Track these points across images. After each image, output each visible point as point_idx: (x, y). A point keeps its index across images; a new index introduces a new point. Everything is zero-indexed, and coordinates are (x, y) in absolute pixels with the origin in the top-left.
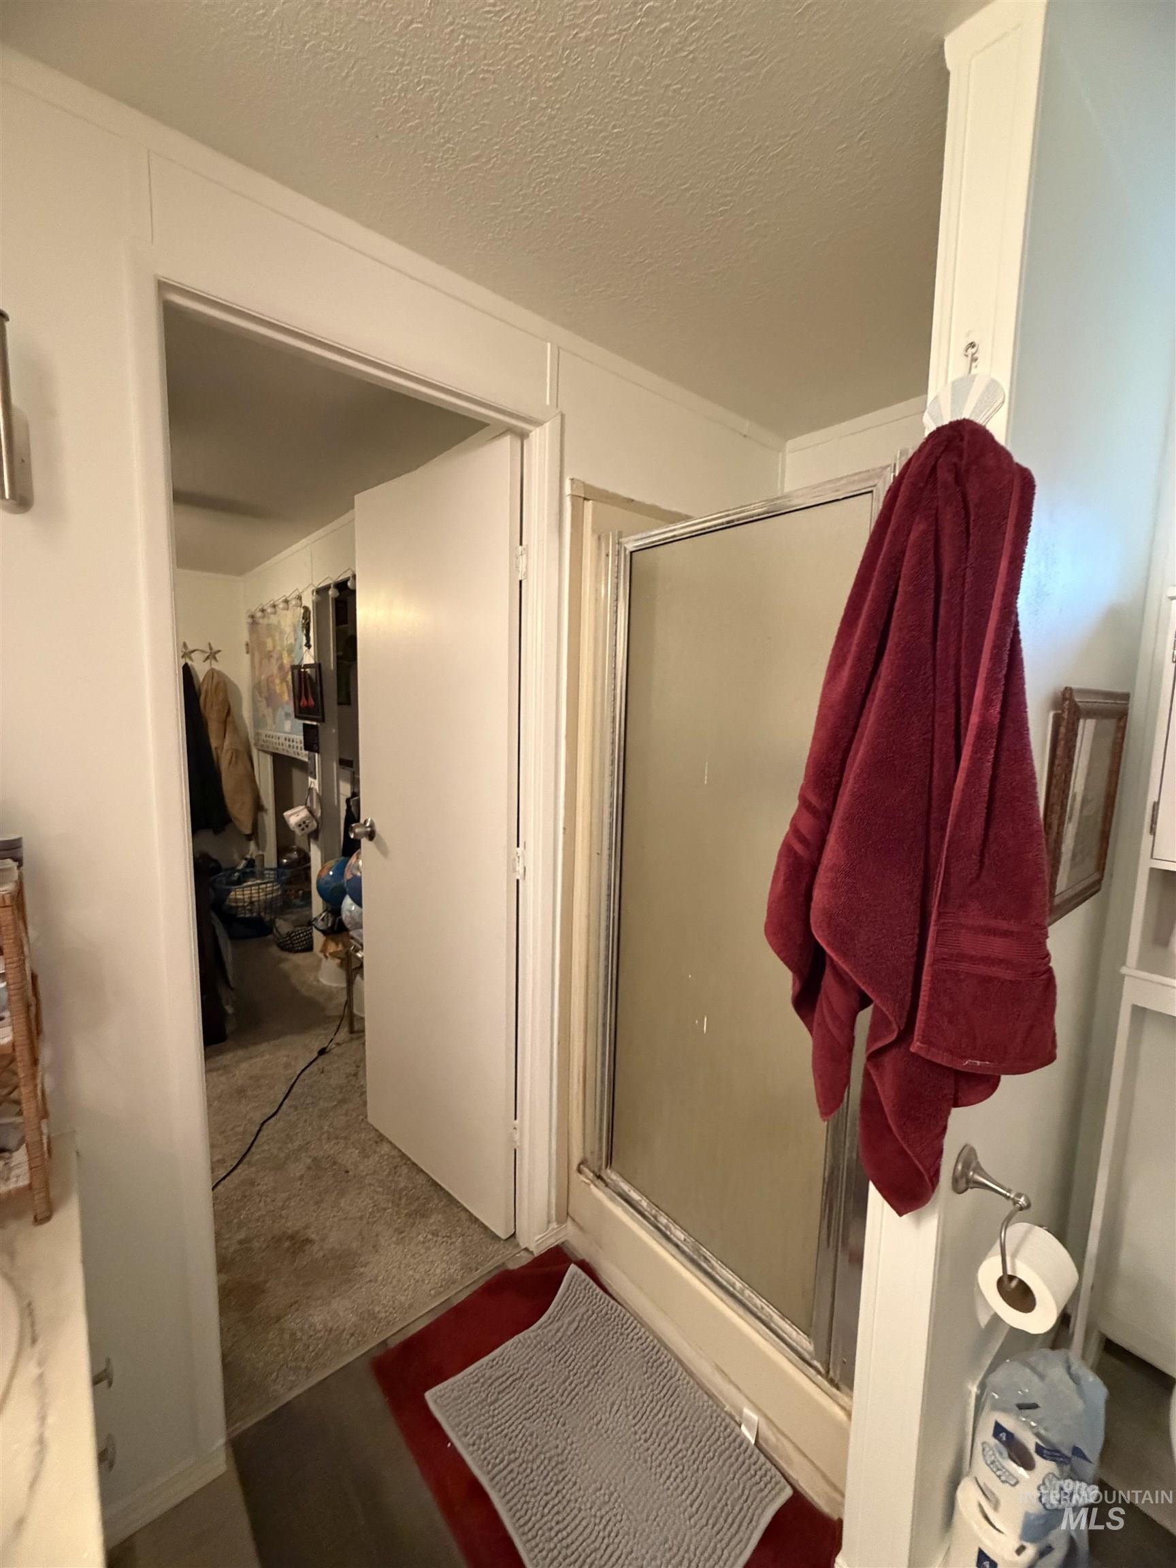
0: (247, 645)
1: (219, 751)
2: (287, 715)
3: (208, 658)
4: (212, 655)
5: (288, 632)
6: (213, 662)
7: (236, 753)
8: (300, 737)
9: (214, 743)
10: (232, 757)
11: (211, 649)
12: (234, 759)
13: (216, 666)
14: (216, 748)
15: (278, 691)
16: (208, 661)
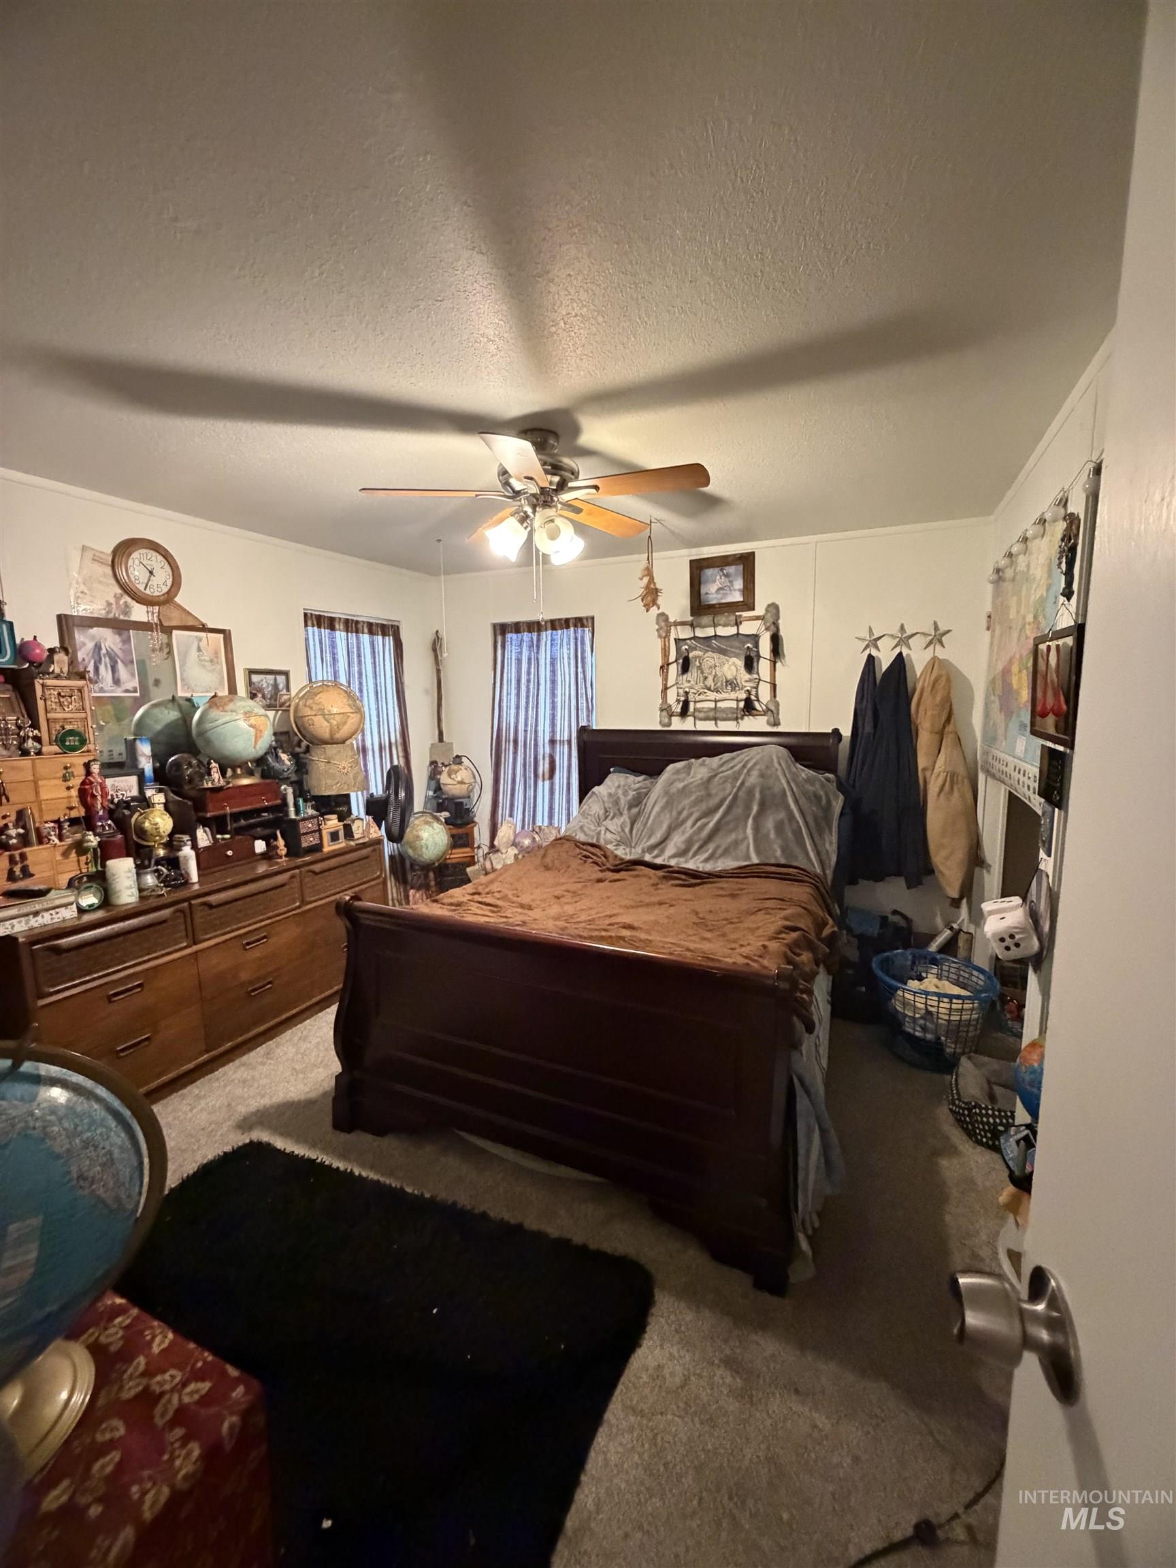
0: (989, 617)
1: (928, 774)
2: (1023, 726)
3: (930, 643)
4: (938, 637)
5: (1038, 578)
6: (938, 647)
7: (952, 778)
8: (1034, 770)
9: (922, 762)
10: (946, 781)
11: (936, 628)
12: (948, 783)
13: (941, 653)
14: (924, 770)
15: (1015, 687)
16: (932, 646)
